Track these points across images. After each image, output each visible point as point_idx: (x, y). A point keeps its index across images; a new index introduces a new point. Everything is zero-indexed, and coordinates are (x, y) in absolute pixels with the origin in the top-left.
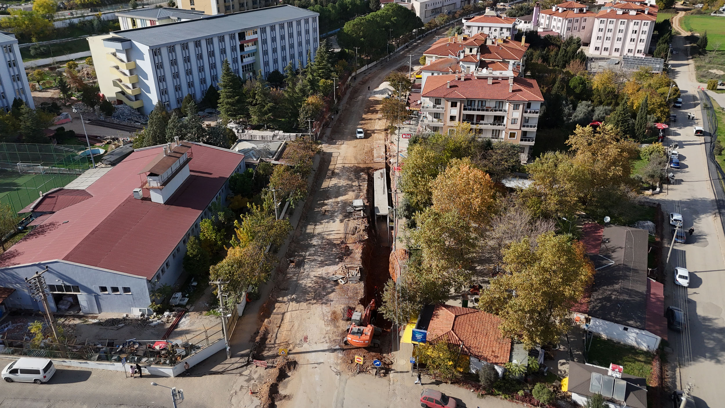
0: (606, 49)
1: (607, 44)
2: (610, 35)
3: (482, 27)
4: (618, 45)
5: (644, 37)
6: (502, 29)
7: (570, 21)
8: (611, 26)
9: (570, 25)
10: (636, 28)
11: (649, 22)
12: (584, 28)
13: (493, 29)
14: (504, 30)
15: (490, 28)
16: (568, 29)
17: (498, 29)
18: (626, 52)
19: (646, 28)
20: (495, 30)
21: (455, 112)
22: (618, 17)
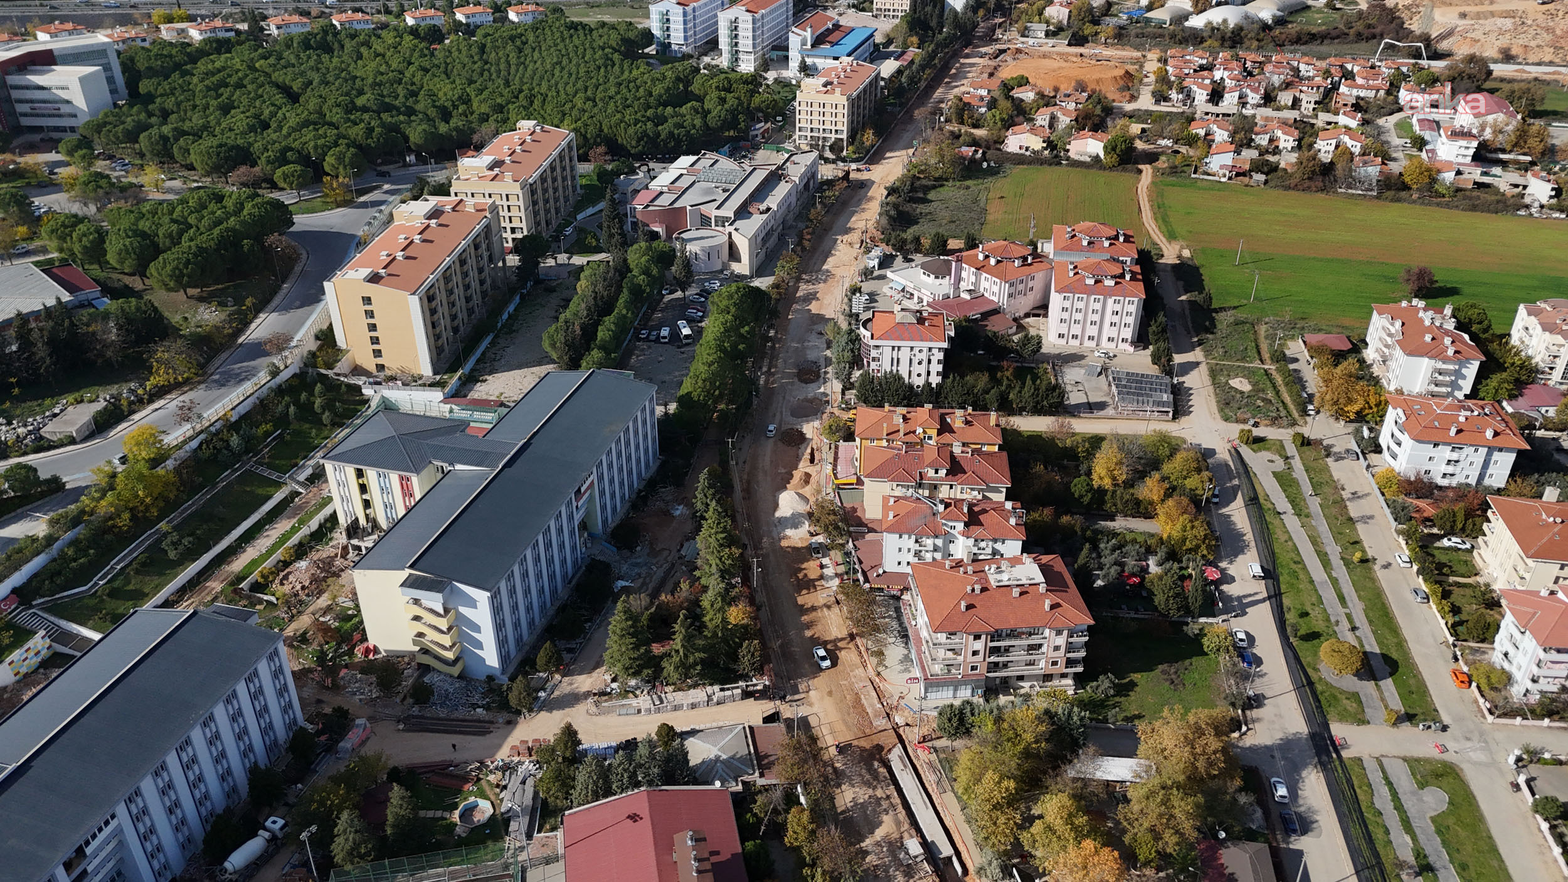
0: (1075, 337)
1: (1076, 330)
2: (1079, 316)
3: (899, 348)
4: (1092, 331)
5: (1131, 320)
6: (930, 349)
7: (1011, 285)
8: (1080, 305)
9: (1013, 290)
10: (1118, 307)
11: (1136, 300)
12: (1032, 289)
13: (916, 350)
14: (935, 351)
15: (912, 348)
16: (1010, 295)
17: (925, 350)
18: (1104, 342)
19: (1133, 308)
20: (920, 351)
21: (979, 645)
22: (1088, 291)
